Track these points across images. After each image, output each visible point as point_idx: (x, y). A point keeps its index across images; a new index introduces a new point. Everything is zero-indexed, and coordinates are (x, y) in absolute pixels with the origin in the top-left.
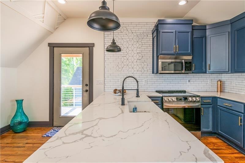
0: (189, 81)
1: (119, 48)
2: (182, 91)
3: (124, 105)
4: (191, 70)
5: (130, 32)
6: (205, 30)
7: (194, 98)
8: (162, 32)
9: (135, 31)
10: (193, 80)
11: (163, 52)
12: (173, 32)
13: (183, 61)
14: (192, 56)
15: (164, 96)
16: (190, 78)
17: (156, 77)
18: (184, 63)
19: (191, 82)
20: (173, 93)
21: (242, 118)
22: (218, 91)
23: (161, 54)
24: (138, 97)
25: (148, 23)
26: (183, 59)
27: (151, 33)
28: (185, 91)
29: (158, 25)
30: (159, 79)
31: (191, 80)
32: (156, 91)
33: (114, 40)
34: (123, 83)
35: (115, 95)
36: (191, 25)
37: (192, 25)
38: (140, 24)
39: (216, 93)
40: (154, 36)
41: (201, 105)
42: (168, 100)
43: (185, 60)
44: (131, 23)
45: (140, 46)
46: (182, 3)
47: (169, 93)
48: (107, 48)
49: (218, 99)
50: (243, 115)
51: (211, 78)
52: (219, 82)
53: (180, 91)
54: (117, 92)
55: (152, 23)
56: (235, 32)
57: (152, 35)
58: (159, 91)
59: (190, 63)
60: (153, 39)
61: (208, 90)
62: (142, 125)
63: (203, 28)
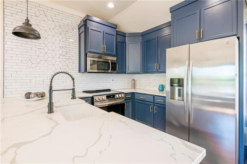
0: (113, 80)
1: (37, 33)
2: (108, 89)
3: (53, 112)
4: (115, 70)
5: (50, 19)
6: (125, 37)
7: (120, 95)
8: (91, 29)
9: (57, 21)
10: (116, 80)
11: (92, 50)
12: (101, 32)
13: (110, 61)
14: (116, 58)
15: (94, 96)
16: (113, 78)
17: (82, 76)
18: (110, 63)
19: (114, 81)
20: (99, 92)
21: (152, 106)
22: (132, 88)
23: (90, 52)
24: (74, 99)
25: (73, 16)
26: (109, 60)
27: (78, 28)
28: (110, 89)
29: (86, 20)
30: (86, 78)
31: (114, 80)
32: (84, 92)
33: (27, 20)
34: (51, 81)
35: (28, 101)
36: (115, 29)
37: (117, 29)
38: (63, 13)
39: (131, 89)
40: (81, 32)
41: (125, 100)
42: (99, 99)
43: (111, 60)
44: (51, 9)
45: (64, 40)
46: (111, 5)
47: (96, 92)
48: (15, 29)
49: (135, 94)
50: (152, 104)
51: (127, 78)
52: (133, 80)
53: (106, 90)
54: (32, 96)
55: (78, 18)
56: (144, 43)
57: (78, 30)
58: (87, 91)
59: (115, 63)
60: (80, 34)
61: (126, 88)
62: (101, 135)
63: (123, 35)
